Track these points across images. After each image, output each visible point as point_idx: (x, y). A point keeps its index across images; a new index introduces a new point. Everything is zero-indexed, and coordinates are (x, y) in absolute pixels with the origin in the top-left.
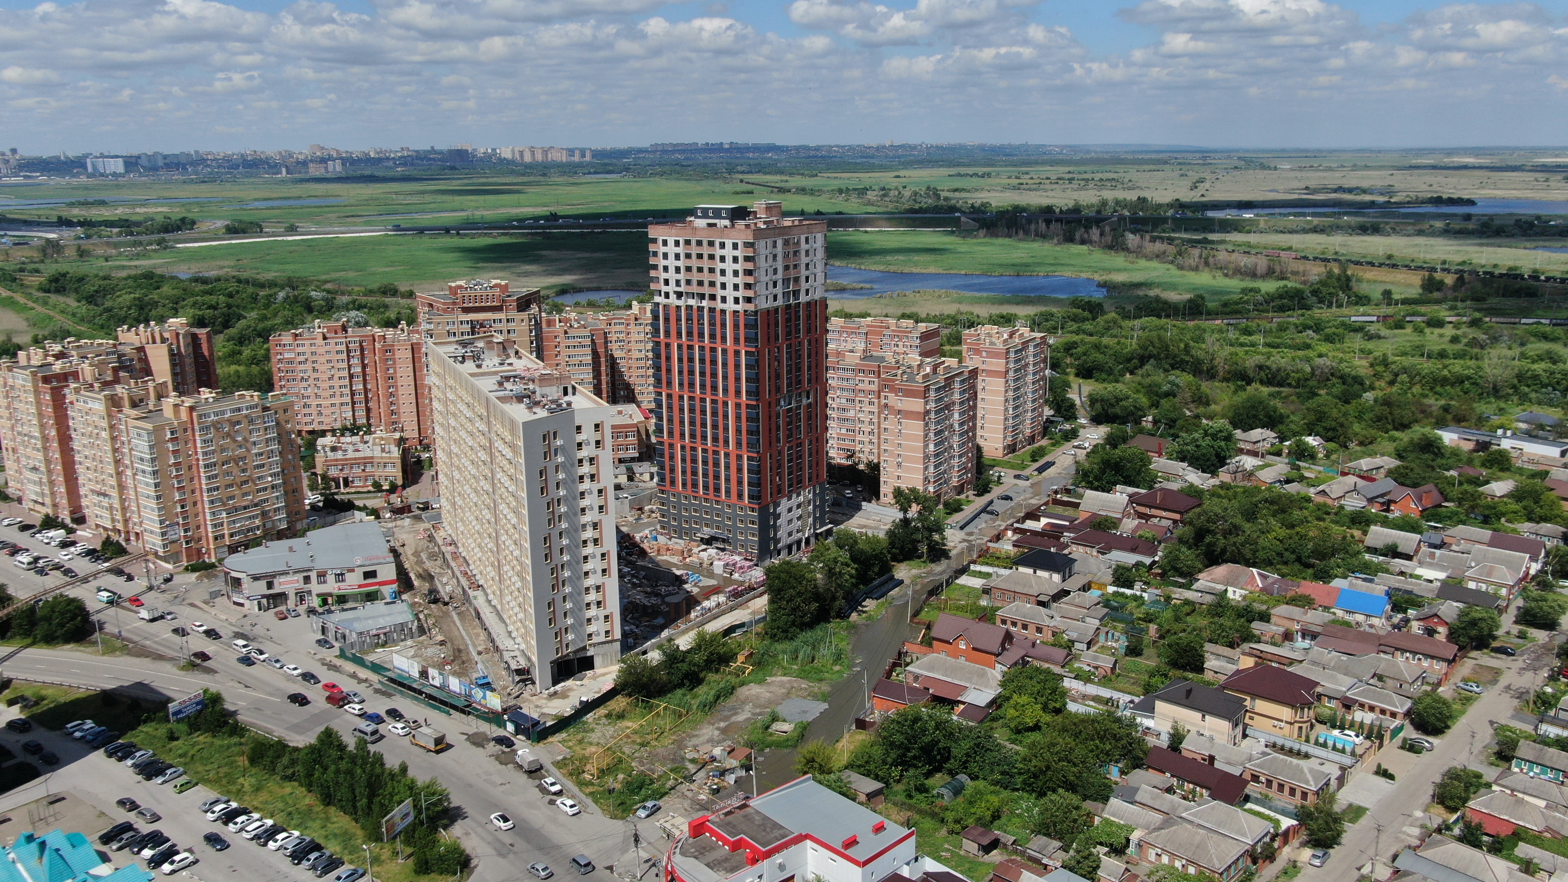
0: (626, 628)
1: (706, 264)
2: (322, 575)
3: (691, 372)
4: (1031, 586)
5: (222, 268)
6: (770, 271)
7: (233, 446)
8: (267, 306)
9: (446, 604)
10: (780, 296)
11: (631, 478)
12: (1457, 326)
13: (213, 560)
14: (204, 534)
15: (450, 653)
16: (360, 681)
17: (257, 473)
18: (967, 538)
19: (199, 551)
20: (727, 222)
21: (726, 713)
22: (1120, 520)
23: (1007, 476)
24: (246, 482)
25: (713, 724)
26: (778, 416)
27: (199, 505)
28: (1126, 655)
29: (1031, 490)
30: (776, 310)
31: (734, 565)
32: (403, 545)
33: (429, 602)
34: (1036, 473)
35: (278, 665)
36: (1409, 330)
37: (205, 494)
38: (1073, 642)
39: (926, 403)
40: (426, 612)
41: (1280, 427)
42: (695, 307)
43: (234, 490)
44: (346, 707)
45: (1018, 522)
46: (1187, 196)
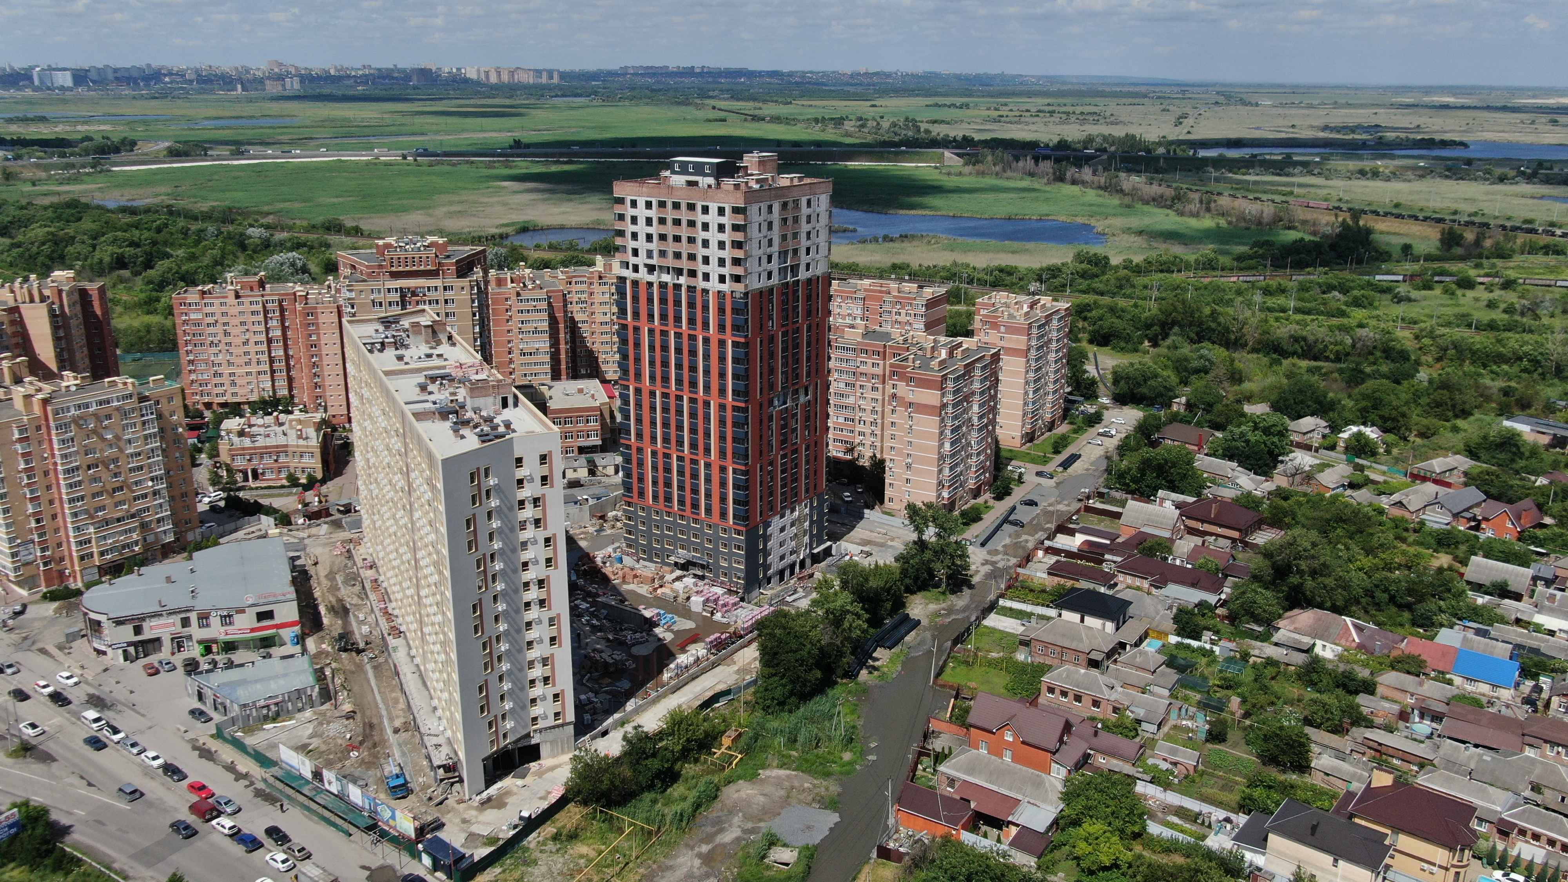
0: (583, 697)
1: (684, 232)
2: (204, 618)
3: (665, 364)
4: (1081, 640)
5: (157, 195)
6: (765, 242)
7: (100, 445)
8: (198, 242)
9: (359, 651)
10: (775, 274)
11: (592, 472)
12: (1489, 288)
13: (80, 585)
14: (66, 553)
15: (360, 730)
16: (239, 776)
17: (134, 477)
18: (988, 558)
19: (61, 574)
20: (711, 180)
21: (709, 829)
22: (1172, 541)
23: (1028, 471)
24: (121, 489)
25: (692, 848)
26: (770, 418)
27: (60, 518)
28: (1207, 741)
29: (1056, 492)
30: (771, 290)
31: (716, 601)
32: (316, 564)
33: (340, 650)
34: (1060, 469)
35: (135, 751)
36: (1438, 291)
37: (66, 506)
38: (1139, 722)
39: (943, 395)
40: (334, 665)
41: (1331, 414)
42: (670, 285)
43: (104, 499)
44: (214, 822)
45: (1048, 538)
46: (1175, 134)
